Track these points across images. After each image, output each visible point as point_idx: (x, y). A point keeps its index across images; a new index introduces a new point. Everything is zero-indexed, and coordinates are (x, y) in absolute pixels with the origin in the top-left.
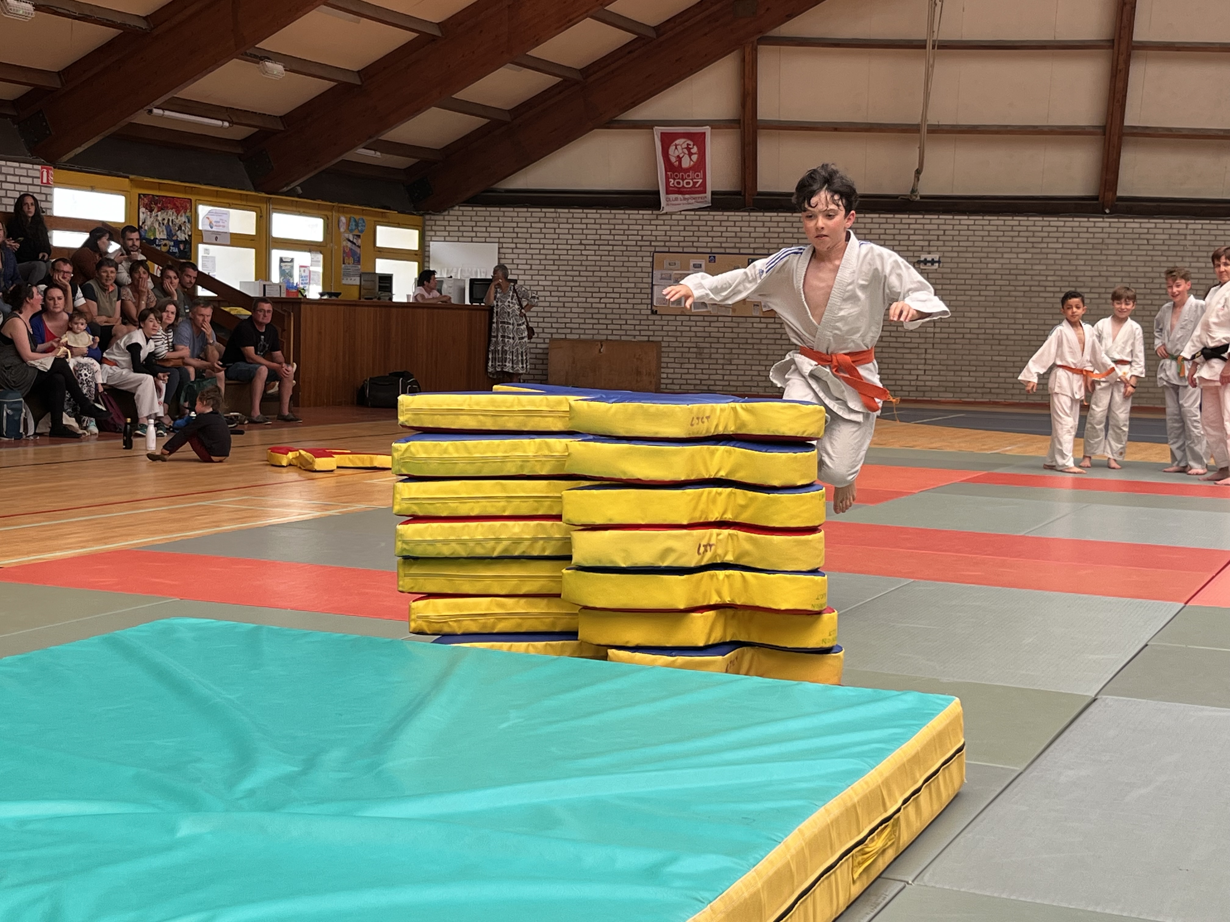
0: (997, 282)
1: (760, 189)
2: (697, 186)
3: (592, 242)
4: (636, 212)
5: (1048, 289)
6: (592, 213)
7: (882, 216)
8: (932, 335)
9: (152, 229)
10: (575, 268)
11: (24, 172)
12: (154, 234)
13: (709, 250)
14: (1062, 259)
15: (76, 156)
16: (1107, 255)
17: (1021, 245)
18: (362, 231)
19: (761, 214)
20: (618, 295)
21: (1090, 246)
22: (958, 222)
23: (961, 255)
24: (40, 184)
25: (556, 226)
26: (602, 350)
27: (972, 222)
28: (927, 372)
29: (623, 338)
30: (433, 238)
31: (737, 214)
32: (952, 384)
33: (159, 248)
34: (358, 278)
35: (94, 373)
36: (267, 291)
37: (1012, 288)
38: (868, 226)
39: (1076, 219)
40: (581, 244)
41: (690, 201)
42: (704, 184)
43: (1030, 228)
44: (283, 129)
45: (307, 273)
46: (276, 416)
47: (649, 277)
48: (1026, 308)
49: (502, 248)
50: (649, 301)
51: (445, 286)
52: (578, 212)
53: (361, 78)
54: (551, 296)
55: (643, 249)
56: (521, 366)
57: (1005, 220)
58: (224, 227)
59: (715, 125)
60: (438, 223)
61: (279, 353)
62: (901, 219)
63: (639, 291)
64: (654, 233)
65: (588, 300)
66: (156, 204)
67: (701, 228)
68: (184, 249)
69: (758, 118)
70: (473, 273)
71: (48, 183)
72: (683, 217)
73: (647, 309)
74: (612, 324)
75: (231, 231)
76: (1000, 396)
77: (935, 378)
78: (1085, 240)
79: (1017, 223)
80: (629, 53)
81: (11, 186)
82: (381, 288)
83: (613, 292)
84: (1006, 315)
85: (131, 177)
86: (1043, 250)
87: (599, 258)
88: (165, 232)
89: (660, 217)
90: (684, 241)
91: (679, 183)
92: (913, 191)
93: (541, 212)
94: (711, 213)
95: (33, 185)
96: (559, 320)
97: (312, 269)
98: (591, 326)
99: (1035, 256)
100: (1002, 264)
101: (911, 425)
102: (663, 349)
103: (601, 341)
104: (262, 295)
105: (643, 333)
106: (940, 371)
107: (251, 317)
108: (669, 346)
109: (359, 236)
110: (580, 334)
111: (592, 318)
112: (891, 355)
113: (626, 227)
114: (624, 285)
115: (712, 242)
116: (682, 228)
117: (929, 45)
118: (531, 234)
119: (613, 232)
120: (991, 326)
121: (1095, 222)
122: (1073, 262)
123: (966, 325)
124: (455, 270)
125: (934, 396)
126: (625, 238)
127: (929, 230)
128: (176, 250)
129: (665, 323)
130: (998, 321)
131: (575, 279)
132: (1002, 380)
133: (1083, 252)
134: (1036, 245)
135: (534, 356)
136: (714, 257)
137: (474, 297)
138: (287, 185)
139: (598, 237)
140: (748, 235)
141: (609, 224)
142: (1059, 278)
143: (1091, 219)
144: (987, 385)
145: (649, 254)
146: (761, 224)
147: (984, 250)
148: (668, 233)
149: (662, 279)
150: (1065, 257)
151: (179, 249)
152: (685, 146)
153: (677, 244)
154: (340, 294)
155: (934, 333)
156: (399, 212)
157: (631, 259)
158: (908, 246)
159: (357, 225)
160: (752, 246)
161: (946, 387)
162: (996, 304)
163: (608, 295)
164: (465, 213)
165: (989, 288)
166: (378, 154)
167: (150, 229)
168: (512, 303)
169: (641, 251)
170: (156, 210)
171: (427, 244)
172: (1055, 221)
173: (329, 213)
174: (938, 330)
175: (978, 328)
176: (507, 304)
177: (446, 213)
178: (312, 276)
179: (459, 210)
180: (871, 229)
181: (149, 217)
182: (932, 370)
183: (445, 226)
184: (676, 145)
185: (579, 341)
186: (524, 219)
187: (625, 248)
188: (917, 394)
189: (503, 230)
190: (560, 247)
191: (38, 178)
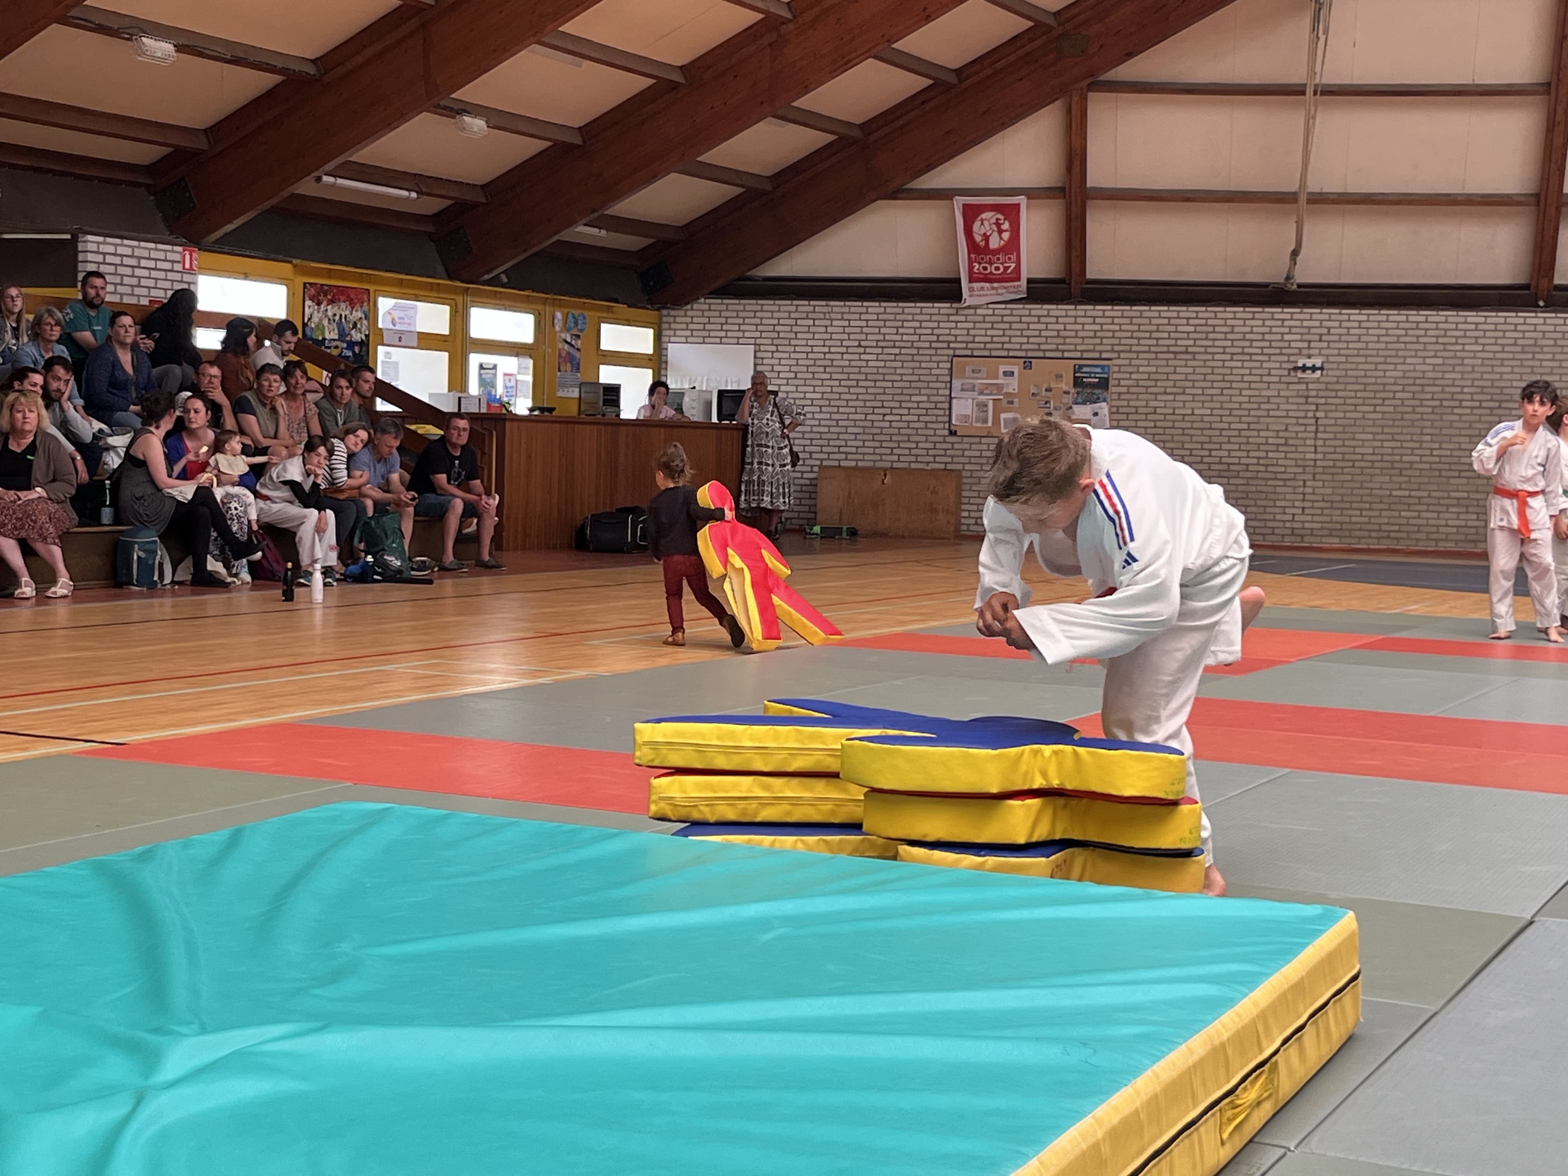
0: (1398, 395)
1: (1089, 275)
2: (1009, 271)
3: (874, 344)
4: (930, 305)
5: (1465, 404)
6: (874, 307)
7: (1247, 309)
8: (1312, 463)
9: (320, 327)
10: (852, 376)
11: (161, 256)
12: (323, 333)
13: (1023, 354)
14: (1482, 365)
15: (226, 235)
16: (1541, 360)
17: (1429, 347)
18: (582, 331)
19: (1091, 307)
20: (906, 411)
21: (1519, 349)
22: (1346, 317)
23: (1350, 359)
24: (181, 269)
25: (828, 323)
26: (885, 481)
27: (1365, 318)
28: (1306, 511)
29: (913, 466)
30: (672, 339)
31: (1060, 307)
32: (1338, 526)
33: (329, 351)
34: (577, 390)
35: (247, 506)
36: (462, 406)
37: (1418, 403)
38: (1229, 322)
39: (1500, 314)
40: (860, 346)
41: (1000, 291)
42: (1018, 268)
43: (1441, 326)
44: (484, 201)
45: (513, 383)
46: (473, 562)
47: (946, 388)
48: (1436, 428)
49: (760, 351)
50: (946, 419)
51: (686, 399)
52: (855, 306)
53: (583, 137)
54: (821, 412)
55: (939, 352)
56: (782, 500)
57: (1407, 315)
58: (409, 324)
59: (1032, 194)
60: (678, 319)
61: (478, 481)
62: (1273, 313)
63: (933, 406)
64: (953, 332)
65: (869, 417)
66: (325, 296)
67: (1014, 326)
68: (360, 352)
69: (1089, 184)
70: (723, 384)
71: (191, 268)
72: (990, 312)
73: (944, 429)
74: (899, 447)
75: (418, 330)
76: (1402, 542)
77: (1316, 518)
78: (1512, 341)
79: (1423, 319)
80: (923, 103)
81: (145, 273)
82: (606, 402)
83: (901, 407)
84: (1409, 438)
85: (295, 261)
86: (1459, 354)
87: (882, 364)
88: (336, 331)
89: (960, 312)
90: (992, 342)
91: (985, 268)
92: (1288, 278)
93: (809, 305)
94: (1027, 306)
95: (172, 271)
96: (832, 443)
97: (519, 377)
98: (871, 450)
99: (1448, 361)
100: (1404, 371)
101: (1286, 577)
102: (965, 481)
103: (885, 470)
104: (456, 410)
105: (938, 459)
106: (1322, 509)
107: (443, 437)
108: (971, 477)
109: (578, 337)
110: (857, 460)
111: (873, 440)
112: (1259, 488)
113: (917, 324)
114: (914, 398)
115: (1028, 343)
116: (989, 325)
117: (1309, 91)
118: (796, 333)
119: (901, 331)
120: (1389, 451)
121: (1525, 317)
122: (1496, 369)
123: (1357, 450)
124: (699, 378)
125: (1316, 543)
126: (916, 338)
127: (1309, 328)
128: (350, 354)
129: (967, 446)
130: (1398, 444)
131: (852, 390)
132: (1405, 521)
133: (1511, 356)
134: (1449, 347)
135: (799, 488)
136: (1031, 362)
137: (724, 412)
138: (489, 271)
139: (881, 337)
140: (1073, 334)
141: (895, 320)
142: (1479, 390)
143: (1520, 314)
144: (1384, 528)
145: (946, 358)
146: (1090, 320)
147: (1381, 353)
148: (972, 332)
149: (962, 390)
150: (1486, 362)
151: (354, 352)
152: (993, 220)
153: (982, 346)
154: (554, 409)
155: (1315, 460)
156: (629, 307)
157: (923, 365)
158: (1281, 348)
159: (576, 324)
160: (1078, 348)
161: (1331, 530)
162: (1397, 423)
163: (894, 411)
164: (713, 307)
165: (1387, 402)
166: (603, 232)
167: (317, 326)
168: (772, 420)
169: (936, 355)
170: (325, 303)
171: (664, 345)
172: (1473, 317)
173: (540, 307)
174: (1319, 456)
175: (1374, 454)
176: (765, 421)
177: (689, 307)
178: (519, 386)
179: (705, 303)
180: (1233, 326)
181: (316, 312)
182: (1312, 508)
183: (687, 324)
184: (982, 220)
185: (856, 468)
186: (787, 315)
187: (915, 352)
188: (1293, 538)
189: (760, 328)
190: (832, 350)
191: (179, 262)
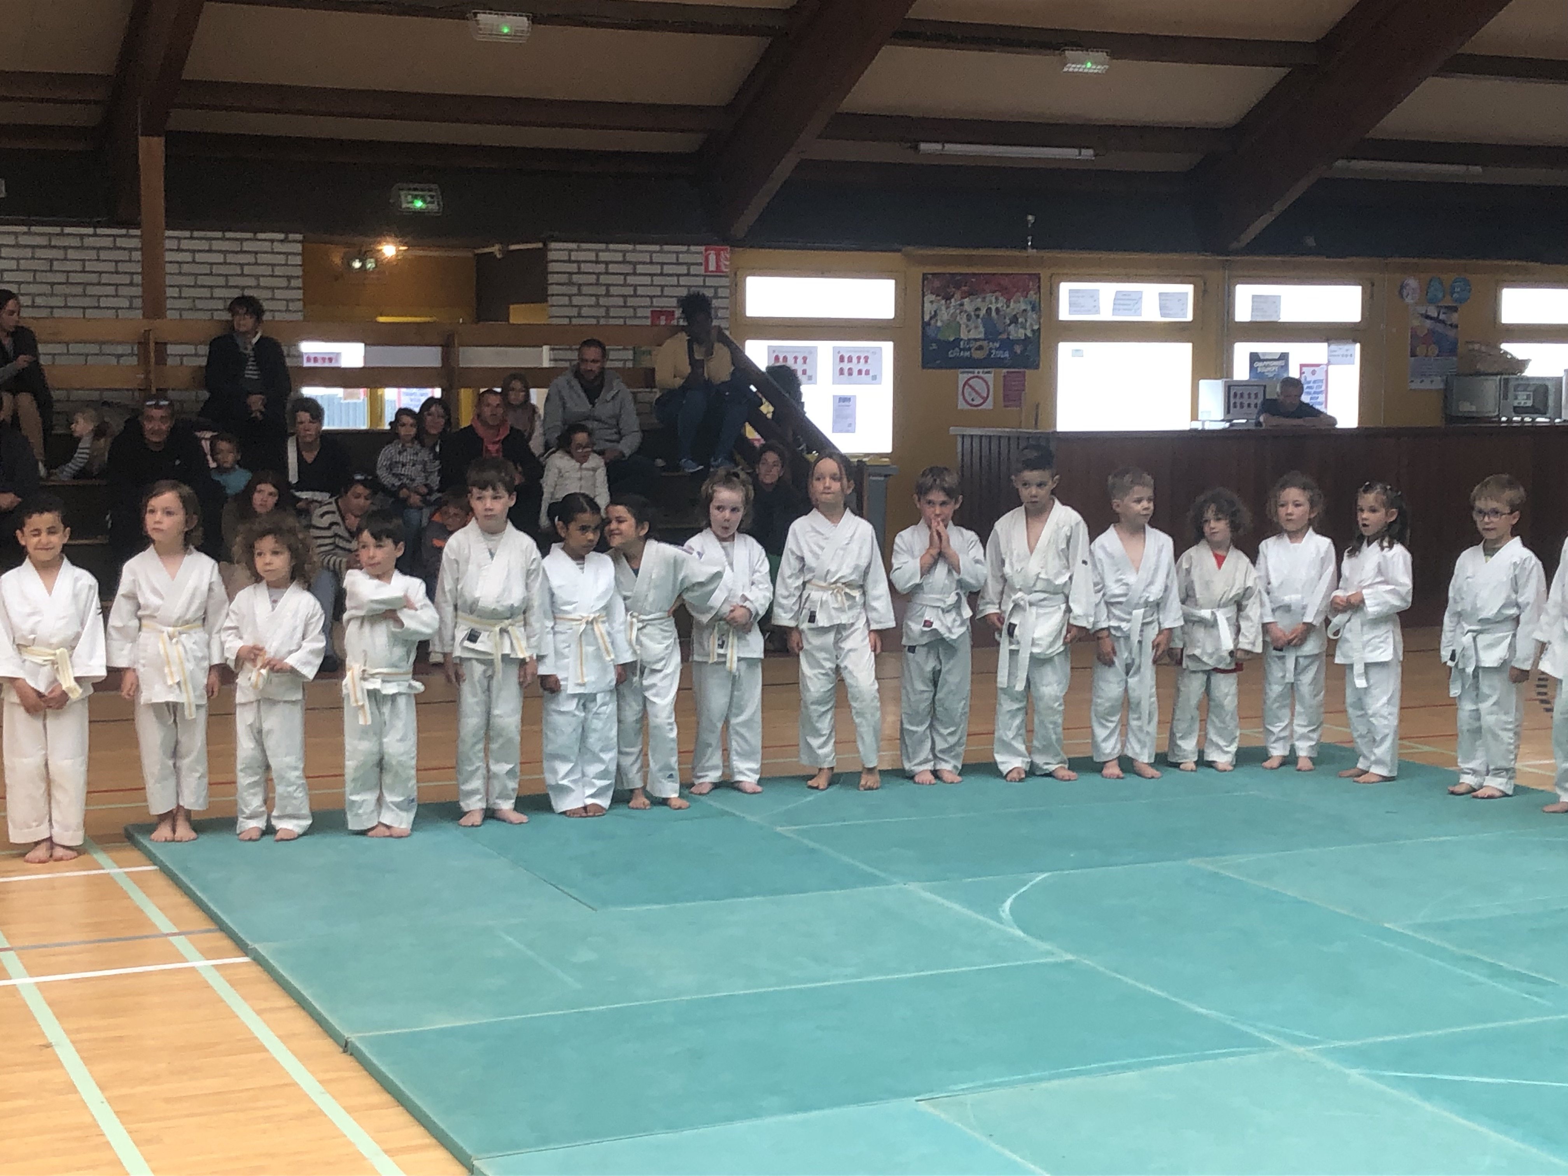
9: (953, 326)
11: (669, 258)
12: (957, 333)
24: (703, 272)
66: (958, 287)
68: (1024, 350)
71: (718, 270)
81: (647, 280)
85: (905, 249)
88: (982, 329)
95: (688, 275)
128: (1005, 355)
151: (1011, 350)
159: (1448, 292)
167: (948, 325)
173: (1375, 276)
181: (943, 308)
191: (701, 264)
